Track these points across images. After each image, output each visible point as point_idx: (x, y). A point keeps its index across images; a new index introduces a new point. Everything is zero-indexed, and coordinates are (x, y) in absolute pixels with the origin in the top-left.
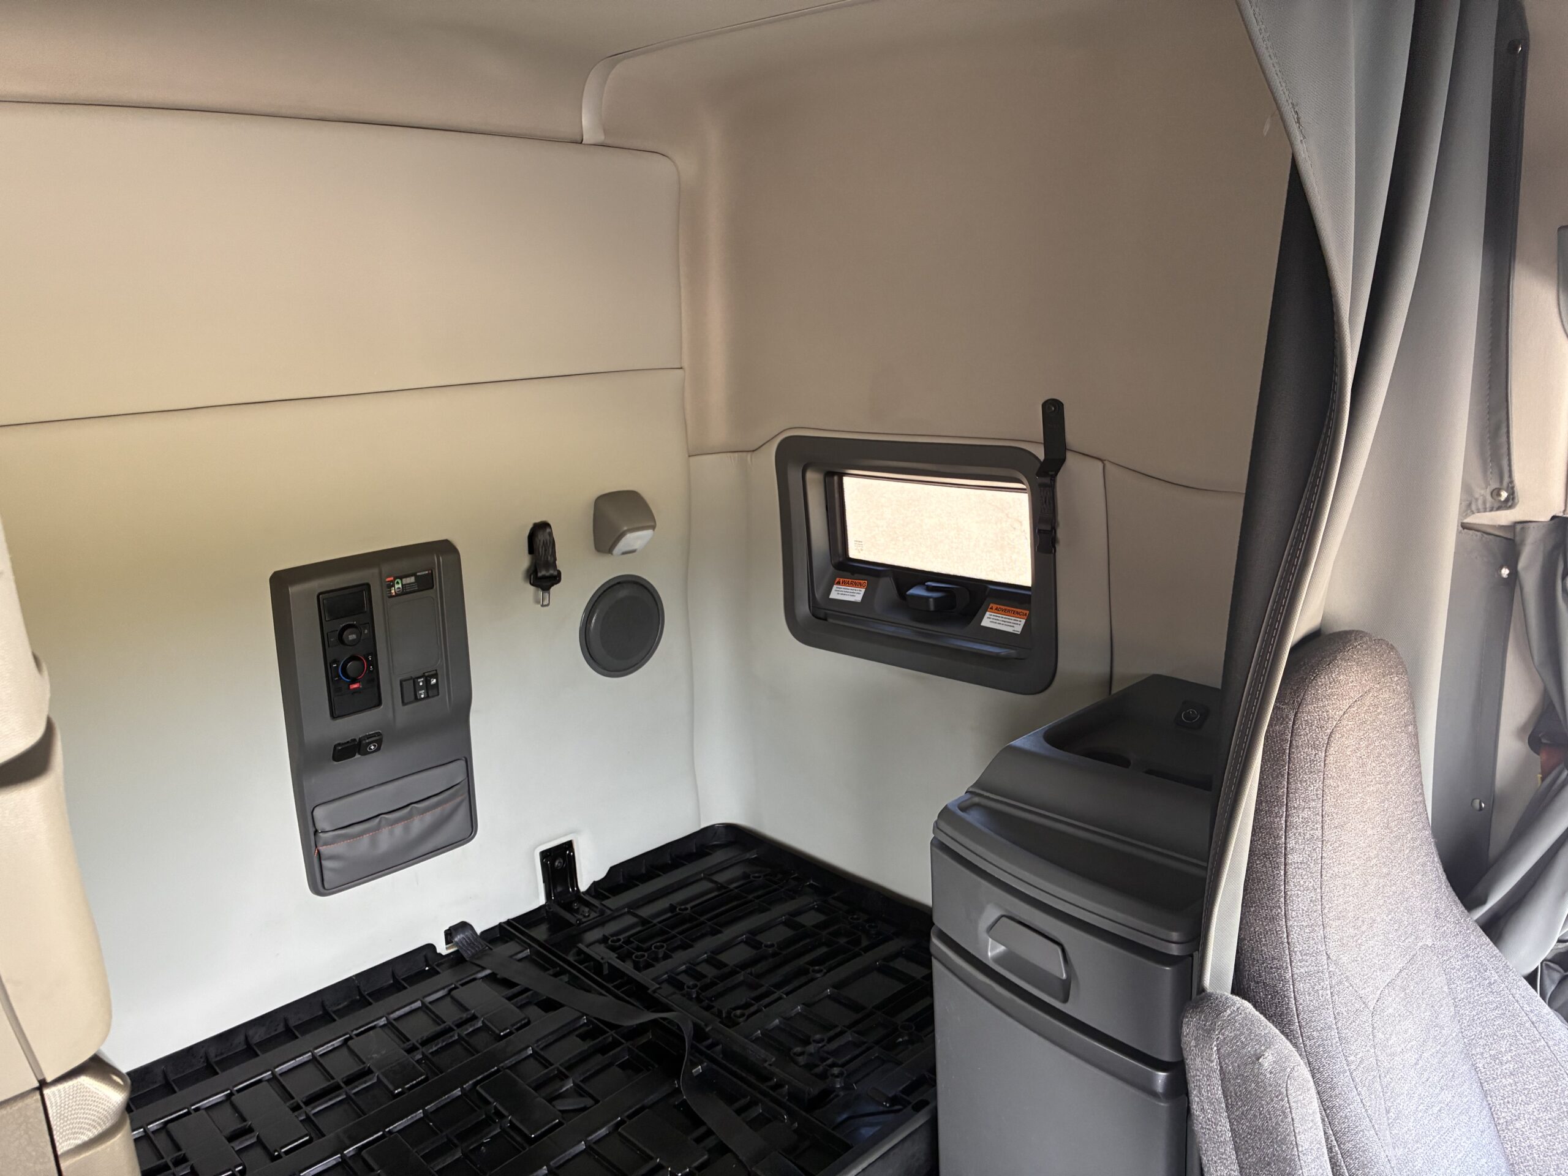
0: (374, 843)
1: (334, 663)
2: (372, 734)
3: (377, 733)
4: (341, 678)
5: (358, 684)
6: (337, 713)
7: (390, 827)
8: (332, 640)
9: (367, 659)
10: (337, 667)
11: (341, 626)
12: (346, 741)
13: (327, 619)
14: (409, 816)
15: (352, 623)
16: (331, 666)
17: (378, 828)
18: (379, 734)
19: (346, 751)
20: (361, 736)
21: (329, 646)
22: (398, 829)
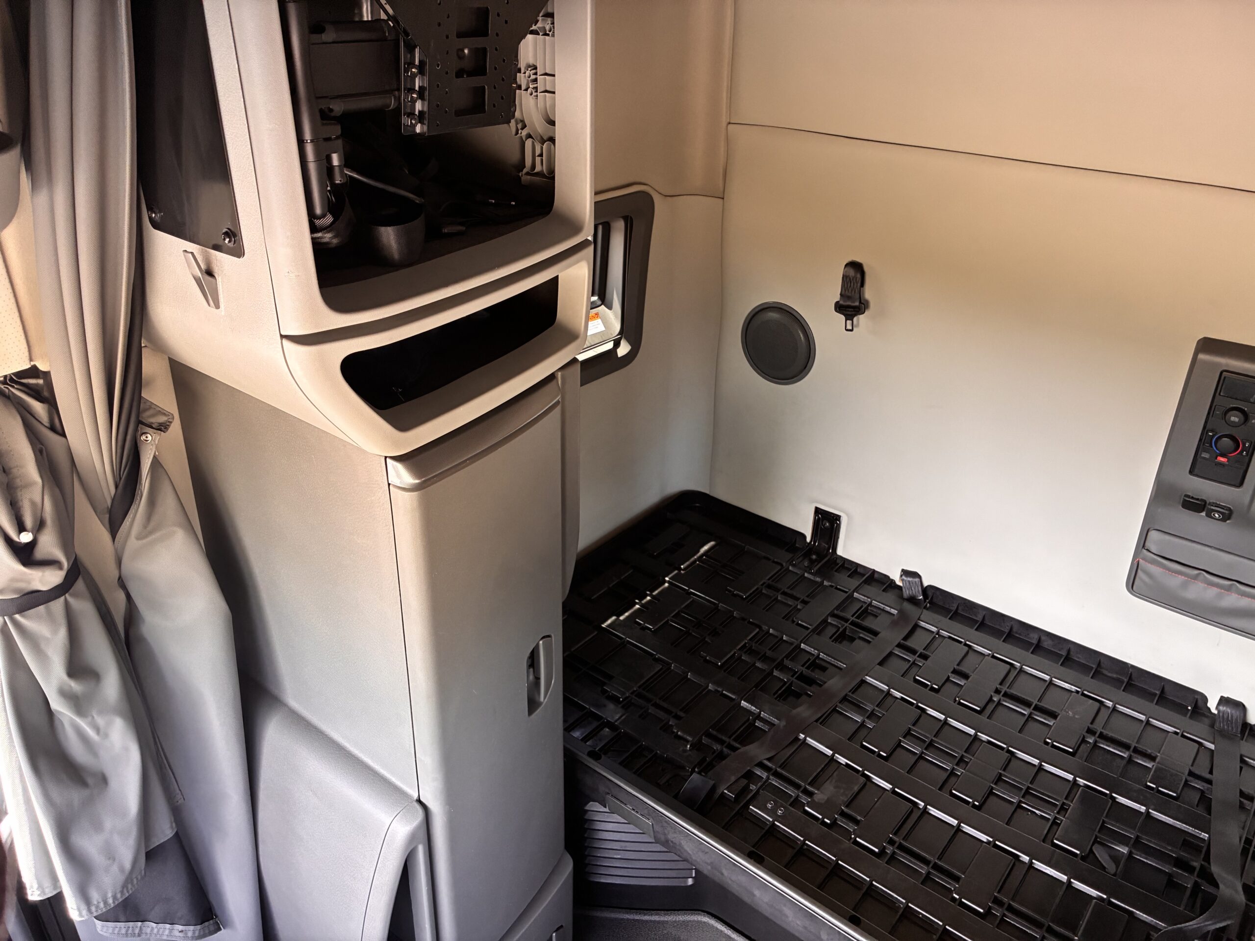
0: (1184, 585)
1: (1212, 431)
2: (1222, 505)
3: (1229, 508)
4: (1212, 447)
5: (1226, 460)
6: (1196, 471)
7: (1206, 585)
8: (1218, 412)
9: (1244, 444)
10: (1213, 436)
11: (1232, 406)
12: (1197, 497)
13: (1222, 394)
14: (1228, 589)
15: (1244, 408)
16: (1207, 433)
17: (1195, 578)
18: (1230, 509)
19: (1195, 505)
20: (1211, 501)
21: (1212, 416)
22: (1213, 592)
